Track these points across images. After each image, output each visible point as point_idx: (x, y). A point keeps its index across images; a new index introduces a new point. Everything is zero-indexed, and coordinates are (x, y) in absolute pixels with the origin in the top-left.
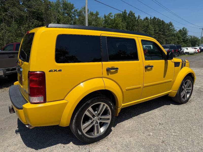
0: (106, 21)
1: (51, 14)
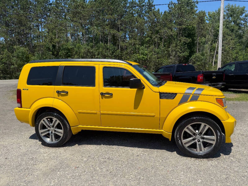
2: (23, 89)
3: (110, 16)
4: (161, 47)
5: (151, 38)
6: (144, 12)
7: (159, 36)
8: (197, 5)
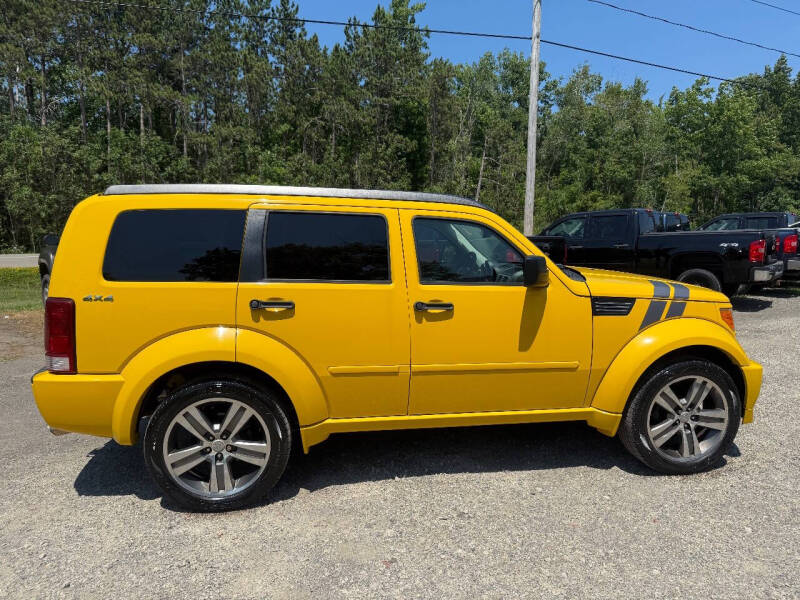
0: (676, 116)
1: (450, 109)
2: (85, 299)
3: (146, 37)
4: (328, 158)
5: (295, 125)
6: (267, 39)
7: (323, 123)
8: (425, 39)
